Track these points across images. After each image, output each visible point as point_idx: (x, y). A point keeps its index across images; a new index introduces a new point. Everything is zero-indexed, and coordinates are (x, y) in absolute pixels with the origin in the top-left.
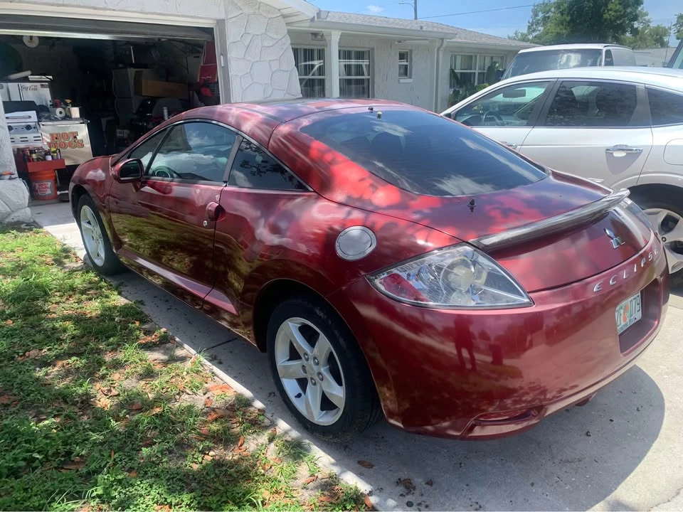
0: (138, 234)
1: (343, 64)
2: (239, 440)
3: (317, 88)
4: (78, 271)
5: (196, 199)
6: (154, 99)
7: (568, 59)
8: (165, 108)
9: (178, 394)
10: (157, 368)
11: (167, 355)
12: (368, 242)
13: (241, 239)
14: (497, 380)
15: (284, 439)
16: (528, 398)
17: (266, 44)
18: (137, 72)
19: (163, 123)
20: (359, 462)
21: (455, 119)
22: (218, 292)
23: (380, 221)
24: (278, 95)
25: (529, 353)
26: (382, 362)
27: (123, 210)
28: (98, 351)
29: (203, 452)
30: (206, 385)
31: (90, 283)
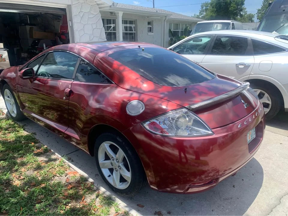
0: (32, 102)
1: (123, 26)
2: (82, 197)
3: (113, 36)
4: (3, 119)
5: (60, 87)
6: (39, 40)
7: (217, 26)
8: (44, 44)
9: (53, 177)
10: (43, 165)
11: (47, 158)
12: (141, 107)
13: (82, 105)
14: (198, 167)
15: (103, 196)
16: (211, 174)
17: (90, 16)
18: (30, 27)
19: (44, 52)
20: (138, 205)
21: (173, 51)
22: (71, 129)
23: (146, 98)
24: (96, 40)
25: (211, 154)
26: (147, 160)
27: (24, 91)
28: (14, 158)
29: (65, 205)
30: (66, 172)
31: (10, 125)
